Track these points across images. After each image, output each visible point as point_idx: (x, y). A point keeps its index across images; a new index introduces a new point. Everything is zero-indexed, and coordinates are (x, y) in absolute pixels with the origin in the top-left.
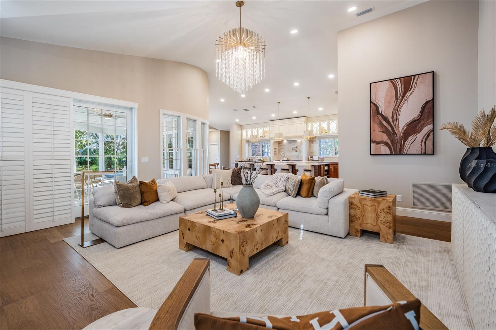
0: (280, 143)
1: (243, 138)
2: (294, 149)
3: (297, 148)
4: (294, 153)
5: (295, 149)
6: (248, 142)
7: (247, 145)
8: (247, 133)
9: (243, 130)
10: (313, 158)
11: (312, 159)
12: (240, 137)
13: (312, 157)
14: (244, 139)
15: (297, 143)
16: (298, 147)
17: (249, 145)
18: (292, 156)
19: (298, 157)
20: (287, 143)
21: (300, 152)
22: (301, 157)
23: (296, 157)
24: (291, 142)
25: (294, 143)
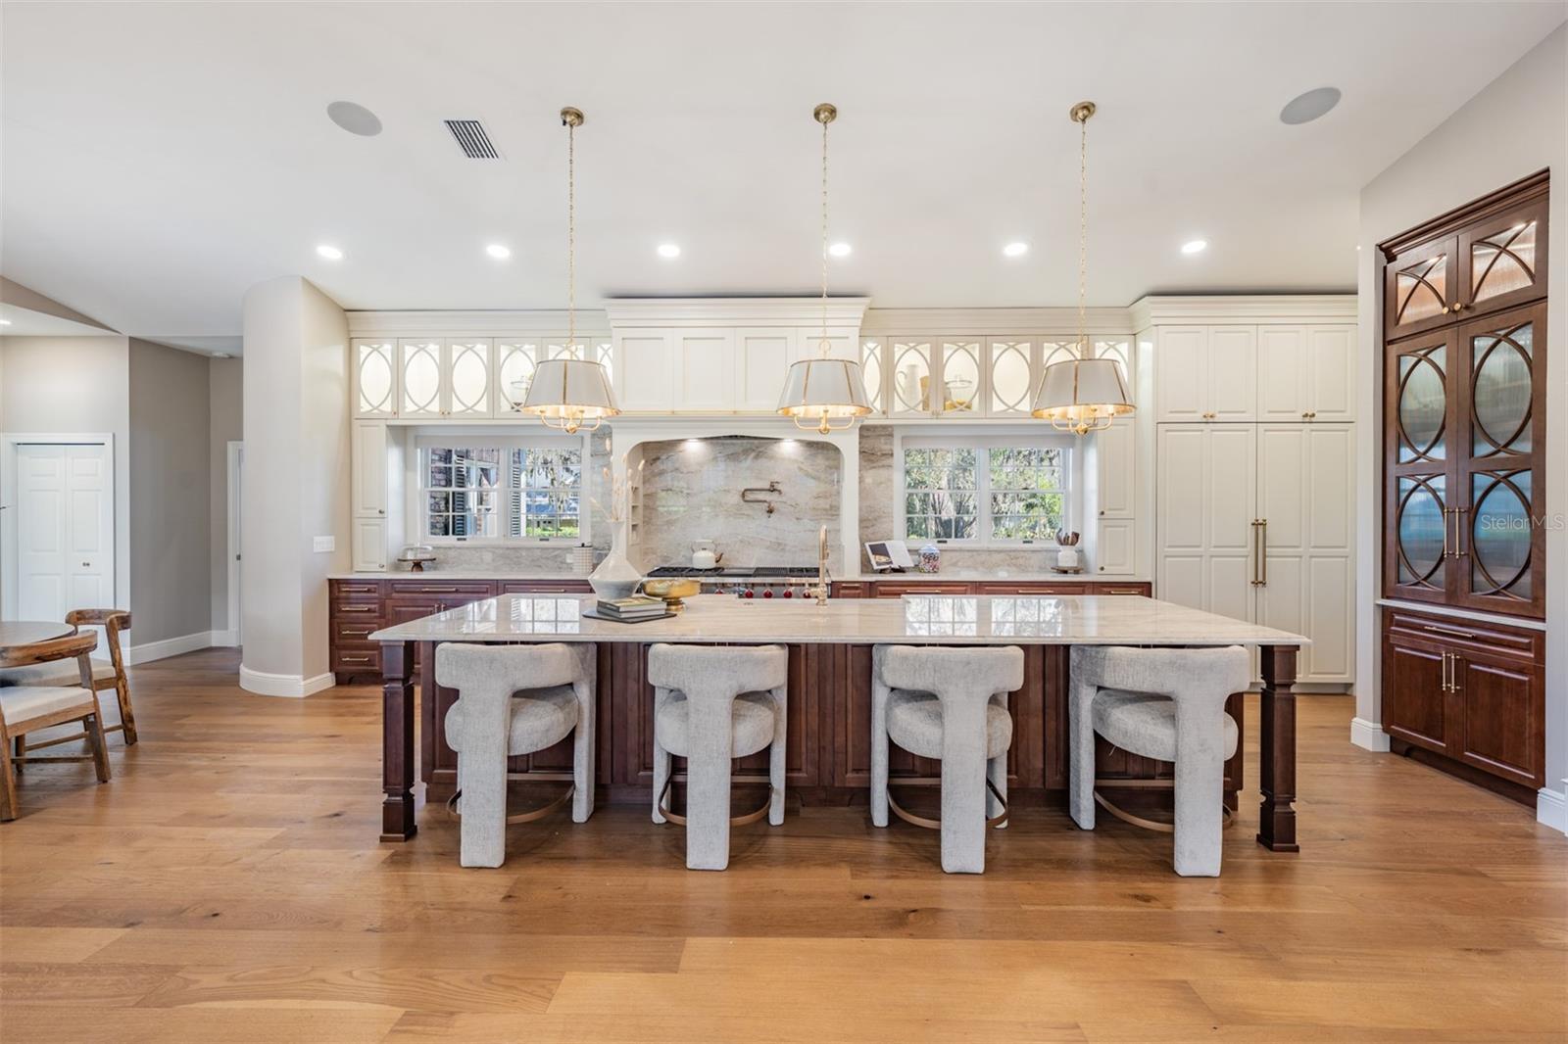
0: (654, 453)
1: (365, 407)
2: (750, 496)
3: (772, 489)
4: (756, 525)
5: (761, 496)
6: (403, 434)
7: (394, 456)
8: (398, 370)
9: (364, 350)
10: (886, 554)
11: (883, 559)
12: (336, 394)
13: (879, 550)
14: (368, 418)
15: (772, 458)
16: (777, 486)
17: (407, 464)
18: (740, 537)
19: (779, 544)
20: (711, 457)
21: (798, 519)
22: (802, 550)
23: (768, 548)
24: (732, 454)
25: (757, 457)
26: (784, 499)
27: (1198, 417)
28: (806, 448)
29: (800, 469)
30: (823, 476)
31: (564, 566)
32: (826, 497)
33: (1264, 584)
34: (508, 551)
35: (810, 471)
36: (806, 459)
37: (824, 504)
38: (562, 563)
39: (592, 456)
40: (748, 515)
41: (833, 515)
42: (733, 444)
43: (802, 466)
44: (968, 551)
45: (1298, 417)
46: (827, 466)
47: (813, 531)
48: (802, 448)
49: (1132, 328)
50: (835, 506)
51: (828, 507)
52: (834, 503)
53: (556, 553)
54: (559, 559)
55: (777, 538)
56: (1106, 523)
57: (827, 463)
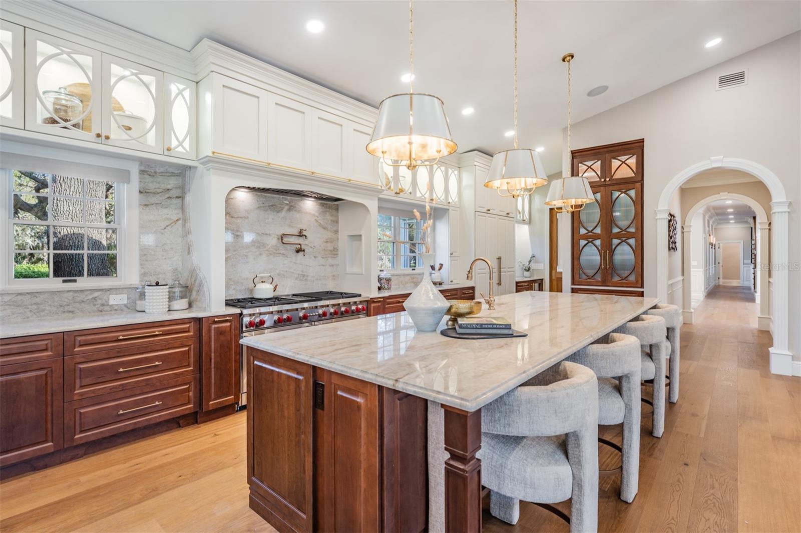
2: (286, 240)
3: (301, 235)
4: (289, 263)
5: (293, 240)
15: (299, 211)
16: (304, 233)
18: (278, 271)
19: (304, 276)
20: (257, 206)
21: (315, 257)
22: (317, 279)
23: (296, 279)
24: (272, 206)
25: (289, 210)
26: (306, 242)
27: (485, 210)
28: (321, 207)
29: (316, 221)
30: (329, 227)
31: (106, 308)
32: (331, 242)
33: (500, 284)
34: (20, 297)
35: (322, 223)
36: (319, 214)
37: (330, 246)
38: (103, 305)
39: (141, 192)
40: (283, 254)
41: (335, 254)
42: (273, 198)
43: (318, 219)
44: (396, 275)
45: (504, 214)
46: (332, 221)
47: (324, 266)
48: (317, 206)
49: (459, 164)
50: (336, 249)
51: (332, 249)
52: (336, 247)
53: (96, 294)
54: (99, 302)
55: (302, 271)
56: (452, 258)
57: (331, 218)
